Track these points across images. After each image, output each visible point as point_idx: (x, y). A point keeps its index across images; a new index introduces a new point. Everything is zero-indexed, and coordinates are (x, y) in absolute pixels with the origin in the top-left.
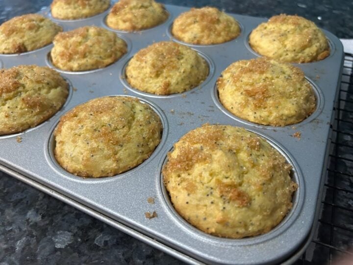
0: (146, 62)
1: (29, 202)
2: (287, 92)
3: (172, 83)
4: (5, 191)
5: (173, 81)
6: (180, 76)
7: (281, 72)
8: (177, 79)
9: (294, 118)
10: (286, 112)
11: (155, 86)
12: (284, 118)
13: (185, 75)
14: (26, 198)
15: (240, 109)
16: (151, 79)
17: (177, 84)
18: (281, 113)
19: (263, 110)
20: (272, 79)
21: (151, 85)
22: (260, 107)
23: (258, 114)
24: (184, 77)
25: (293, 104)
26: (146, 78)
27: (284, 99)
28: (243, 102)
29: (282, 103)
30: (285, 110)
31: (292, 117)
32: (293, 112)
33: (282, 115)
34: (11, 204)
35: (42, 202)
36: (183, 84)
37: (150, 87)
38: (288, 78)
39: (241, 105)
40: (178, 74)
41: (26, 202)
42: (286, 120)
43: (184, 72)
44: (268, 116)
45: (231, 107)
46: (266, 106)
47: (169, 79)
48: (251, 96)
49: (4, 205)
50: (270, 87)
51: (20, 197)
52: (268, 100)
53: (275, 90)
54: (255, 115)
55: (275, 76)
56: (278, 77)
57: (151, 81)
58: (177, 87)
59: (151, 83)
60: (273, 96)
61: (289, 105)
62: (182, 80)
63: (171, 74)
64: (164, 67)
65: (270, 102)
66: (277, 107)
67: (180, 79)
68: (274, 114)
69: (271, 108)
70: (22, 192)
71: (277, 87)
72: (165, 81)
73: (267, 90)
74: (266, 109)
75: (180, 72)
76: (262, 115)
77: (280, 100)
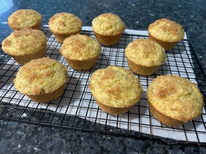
0: (139, 50)
1: (58, 146)
2: (129, 86)
3: (155, 61)
4: (40, 143)
5: (155, 60)
6: (158, 57)
7: (122, 75)
8: (157, 59)
9: (136, 100)
10: (132, 98)
11: (146, 62)
12: (132, 101)
13: (160, 57)
14: (55, 144)
15: (108, 102)
16: (143, 59)
17: (157, 61)
18: (130, 99)
19: (120, 100)
20: (119, 80)
21: (144, 62)
22: (118, 99)
23: (118, 103)
24: (160, 58)
25: (134, 93)
26: (140, 58)
27: (128, 91)
28: (108, 97)
29: (129, 93)
30: (131, 97)
31: (136, 99)
32: (135, 97)
33: (131, 100)
34: (48, 150)
35: (66, 145)
36: (159, 62)
37: (143, 63)
38: (127, 78)
39: (108, 100)
40: (157, 56)
41: (56, 147)
42: (133, 102)
43: (160, 56)
44: (124, 103)
45: (102, 101)
46: (121, 97)
47: (153, 59)
48: (112, 93)
49: (43, 152)
50: (120, 86)
51: (51, 145)
52: (121, 94)
53: (123, 87)
54: (117, 104)
55: (120, 78)
56: (121, 79)
57: (144, 60)
58: (157, 63)
59: (143, 61)
60: (123, 90)
61: (132, 94)
62: (159, 59)
63: (154, 56)
64: (149, 53)
65: (122, 94)
66: (127, 97)
67: (158, 59)
68: (127, 101)
69: (124, 98)
70: (51, 142)
71: (123, 85)
72: (151, 60)
73: (119, 88)
74: (122, 99)
75: (158, 56)
76: (121, 103)
77: (127, 92)
